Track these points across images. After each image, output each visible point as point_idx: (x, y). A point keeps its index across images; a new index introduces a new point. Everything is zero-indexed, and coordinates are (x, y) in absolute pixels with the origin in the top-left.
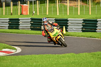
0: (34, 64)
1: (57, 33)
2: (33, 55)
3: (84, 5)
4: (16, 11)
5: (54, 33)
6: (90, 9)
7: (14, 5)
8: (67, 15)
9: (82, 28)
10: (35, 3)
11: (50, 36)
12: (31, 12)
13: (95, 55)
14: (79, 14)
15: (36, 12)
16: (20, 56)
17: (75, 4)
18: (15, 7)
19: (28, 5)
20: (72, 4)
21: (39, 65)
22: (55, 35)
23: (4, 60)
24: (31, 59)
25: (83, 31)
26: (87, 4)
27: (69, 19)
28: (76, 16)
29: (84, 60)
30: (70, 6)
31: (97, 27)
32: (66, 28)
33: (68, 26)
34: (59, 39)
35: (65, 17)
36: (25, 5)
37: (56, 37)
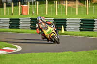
0: (34, 62)
1: (50, 31)
2: (33, 54)
3: (82, 5)
4: (16, 11)
5: (48, 31)
6: (88, 9)
7: (14, 6)
8: (65, 15)
9: (80, 28)
10: (34, 4)
11: (44, 34)
12: (31, 12)
13: (92, 53)
14: (77, 14)
15: (36, 12)
16: (20, 54)
17: (73, 5)
18: (16, 7)
19: (28, 6)
20: (70, 5)
21: (39, 63)
22: (48, 33)
23: (5, 58)
24: (31, 57)
25: (81, 30)
26: (84, 4)
27: (67, 19)
28: (74, 16)
29: (81, 58)
30: (68, 7)
31: (94, 26)
32: (65, 28)
33: (66, 25)
34: (52, 37)
35: (63, 17)
36: (25, 5)
37: (50, 35)
